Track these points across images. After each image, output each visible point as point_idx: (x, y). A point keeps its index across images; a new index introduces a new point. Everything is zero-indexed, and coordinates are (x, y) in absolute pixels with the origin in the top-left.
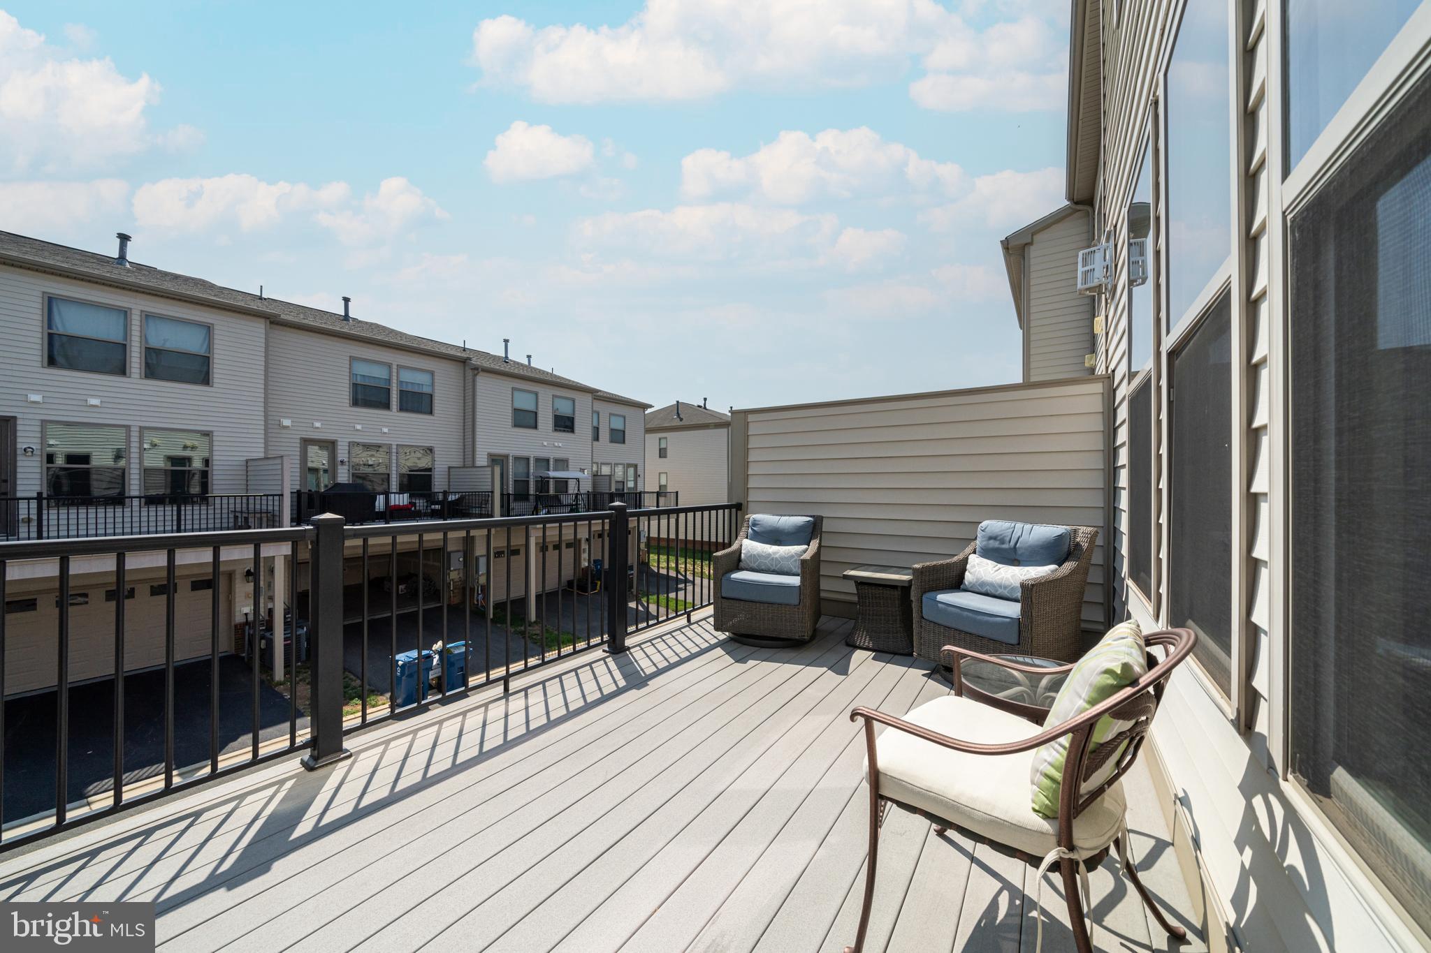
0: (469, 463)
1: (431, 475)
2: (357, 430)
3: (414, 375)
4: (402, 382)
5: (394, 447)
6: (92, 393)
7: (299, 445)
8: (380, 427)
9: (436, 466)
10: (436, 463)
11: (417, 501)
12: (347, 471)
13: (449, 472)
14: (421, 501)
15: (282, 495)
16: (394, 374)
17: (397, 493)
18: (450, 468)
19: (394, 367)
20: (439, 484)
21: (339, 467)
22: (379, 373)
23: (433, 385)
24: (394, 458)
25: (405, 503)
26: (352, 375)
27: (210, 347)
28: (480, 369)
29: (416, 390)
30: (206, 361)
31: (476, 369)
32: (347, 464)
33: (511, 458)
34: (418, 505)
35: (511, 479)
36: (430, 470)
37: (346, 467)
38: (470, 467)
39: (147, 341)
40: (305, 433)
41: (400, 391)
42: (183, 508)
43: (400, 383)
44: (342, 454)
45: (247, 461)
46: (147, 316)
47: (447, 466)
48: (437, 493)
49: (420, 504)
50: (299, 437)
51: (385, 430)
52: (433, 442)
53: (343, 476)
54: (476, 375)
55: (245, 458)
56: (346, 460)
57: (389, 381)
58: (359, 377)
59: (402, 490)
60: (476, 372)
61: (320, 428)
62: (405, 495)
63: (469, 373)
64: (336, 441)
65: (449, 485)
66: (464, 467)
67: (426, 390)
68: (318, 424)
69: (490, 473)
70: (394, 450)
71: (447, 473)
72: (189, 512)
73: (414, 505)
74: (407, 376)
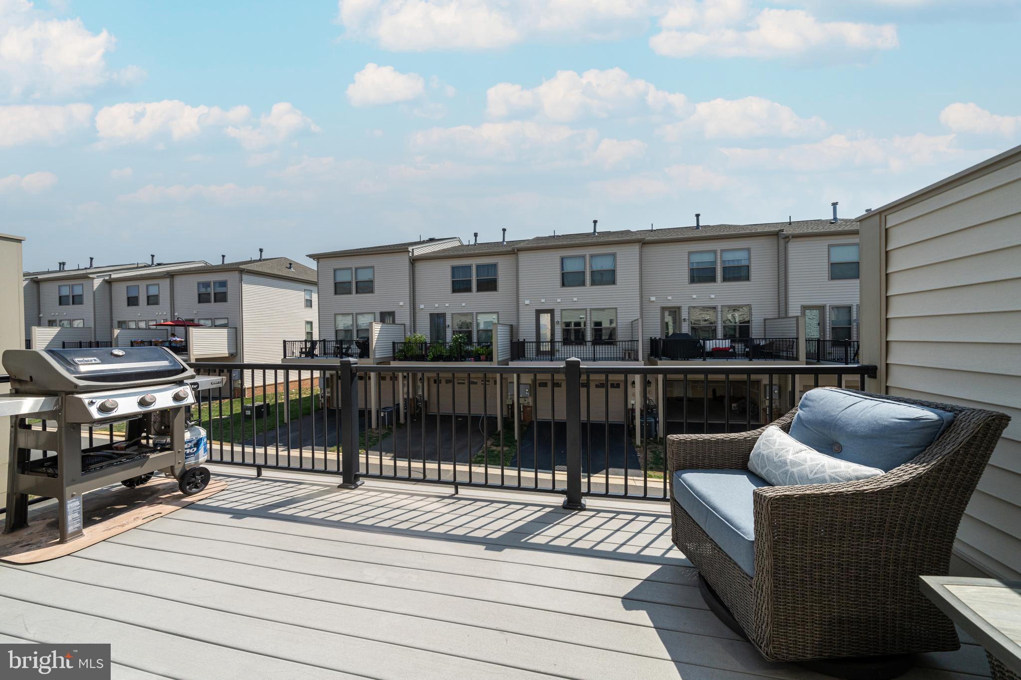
0: (783, 315)
1: (749, 326)
2: (694, 299)
3: (734, 255)
4: (724, 261)
5: (719, 307)
6: (574, 295)
7: (659, 311)
8: (709, 295)
9: (753, 319)
10: (753, 316)
11: (736, 345)
12: (687, 325)
13: (765, 323)
14: (740, 345)
15: (638, 341)
16: (719, 257)
17: (721, 339)
18: (765, 320)
19: (719, 252)
20: (756, 332)
21: (683, 323)
22: (708, 258)
23: (749, 259)
24: (719, 315)
25: (727, 346)
26: (689, 263)
27: (615, 266)
28: (791, 237)
29: (736, 264)
30: (613, 272)
31: (787, 238)
32: (687, 320)
33: (828, 308)
34: (736, 347)
35: (828, 327)
36: (748, 322)
37: (687, 323)
38: (783, 318)
39: (592, 269)
40: (663, 304)
41: (723, 267)
42: (596, 347)
43: (723, 262)
44: (684, 315)
45: (632, 322)
46: (592, 256)
47: (763, 319)
48: (754, 339)
49: (739, 347)
50: (660, 306)
51: (713, 296)
52: (749, 301)
53: (685, 329)
54: (788, 242)
55: (631, 321)
56: (687, 318)
57: (715, 262)
58: (695, 265)
59: (725, 337)
60: (787, 240)
61: (671, 300)
62: (727, 341)
63: (782, 242)
64: (681, 306)
65: (765, 333)
66: (779, 318)
67: (744, 263)
68: (670, 298)
69: (795, 322)
70: (719, 310)
71: (763, 324)
72: (598, 349)
73: (734, 348)
74: (729, 256)
